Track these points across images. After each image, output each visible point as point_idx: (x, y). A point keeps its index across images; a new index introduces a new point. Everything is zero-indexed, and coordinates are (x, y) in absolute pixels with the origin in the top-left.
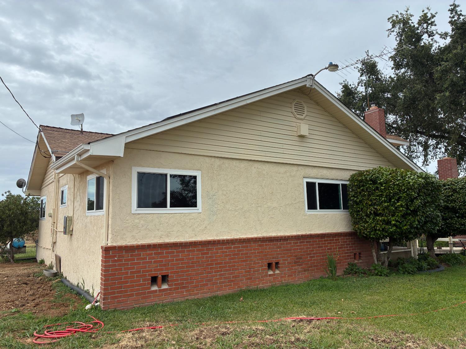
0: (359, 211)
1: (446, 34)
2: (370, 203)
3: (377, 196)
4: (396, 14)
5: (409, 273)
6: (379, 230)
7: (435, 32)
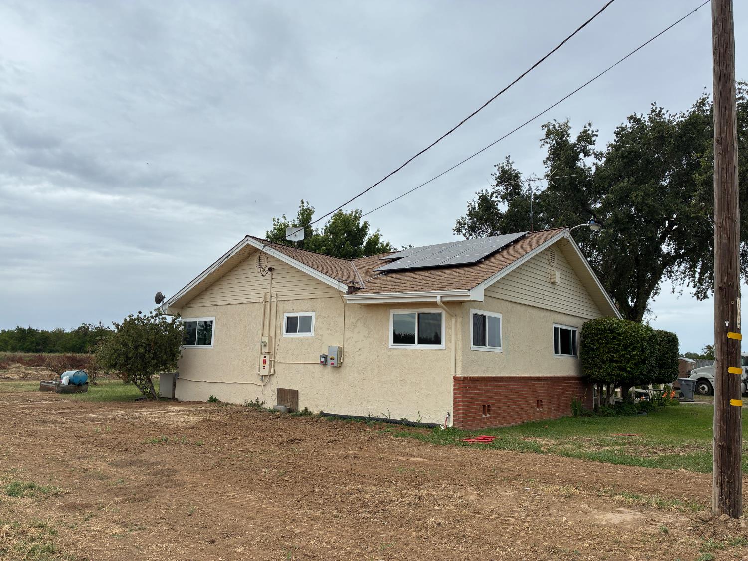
0: (594, 357)
1: (601, 154)
2: (607, 350)
3: (615, 344)
4: (553, 123)
5: (629, 415)
6: (614, 375)
7: (592, 152)
